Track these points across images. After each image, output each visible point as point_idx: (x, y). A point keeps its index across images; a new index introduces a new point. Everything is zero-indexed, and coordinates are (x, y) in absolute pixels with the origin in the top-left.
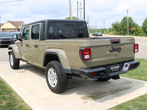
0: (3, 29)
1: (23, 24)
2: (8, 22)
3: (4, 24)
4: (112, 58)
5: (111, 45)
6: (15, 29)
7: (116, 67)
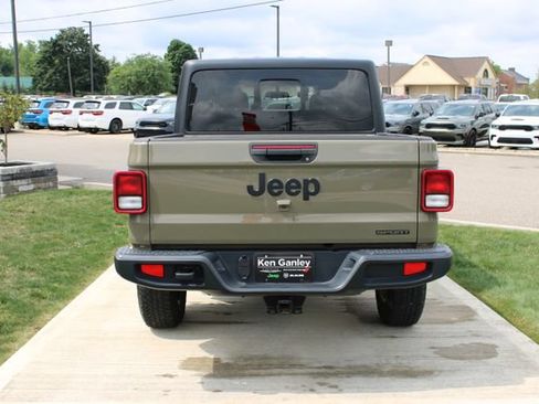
0: (408, 89)
1: (486, 66)
2: (427, 59)
3: (412, 66)
4: (266, 220)
5: (257, 167)
6: (454, 86)
7: (289, 263)
